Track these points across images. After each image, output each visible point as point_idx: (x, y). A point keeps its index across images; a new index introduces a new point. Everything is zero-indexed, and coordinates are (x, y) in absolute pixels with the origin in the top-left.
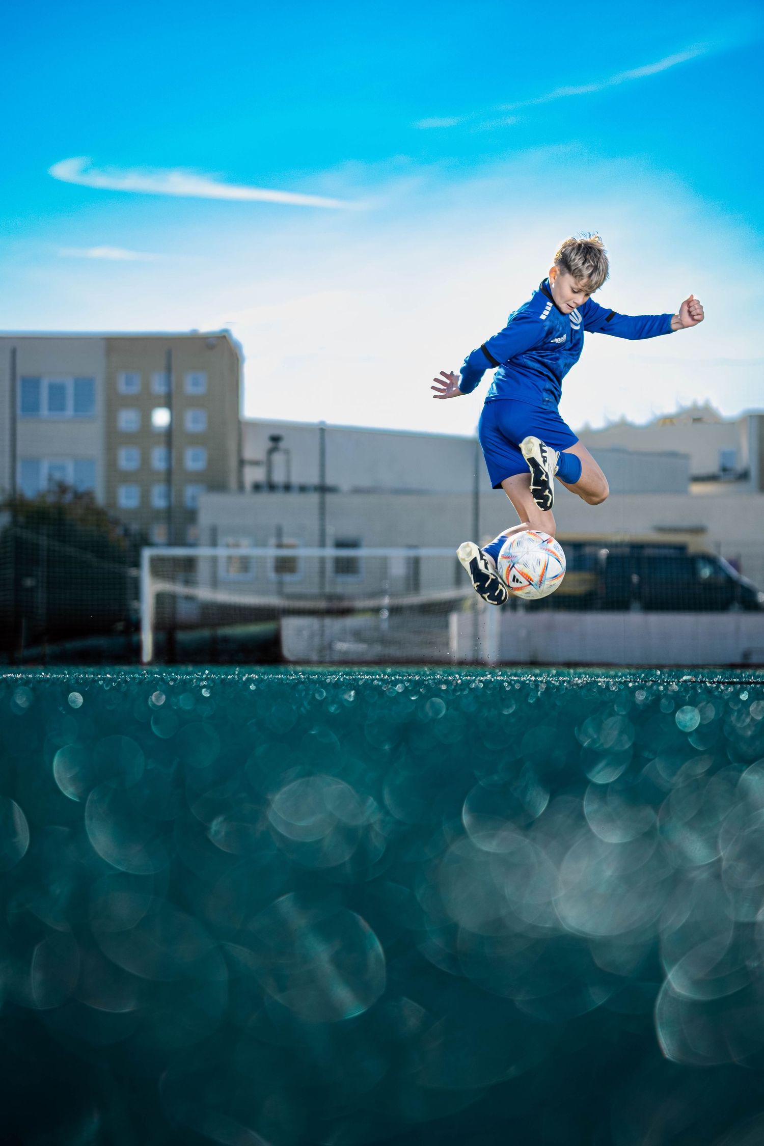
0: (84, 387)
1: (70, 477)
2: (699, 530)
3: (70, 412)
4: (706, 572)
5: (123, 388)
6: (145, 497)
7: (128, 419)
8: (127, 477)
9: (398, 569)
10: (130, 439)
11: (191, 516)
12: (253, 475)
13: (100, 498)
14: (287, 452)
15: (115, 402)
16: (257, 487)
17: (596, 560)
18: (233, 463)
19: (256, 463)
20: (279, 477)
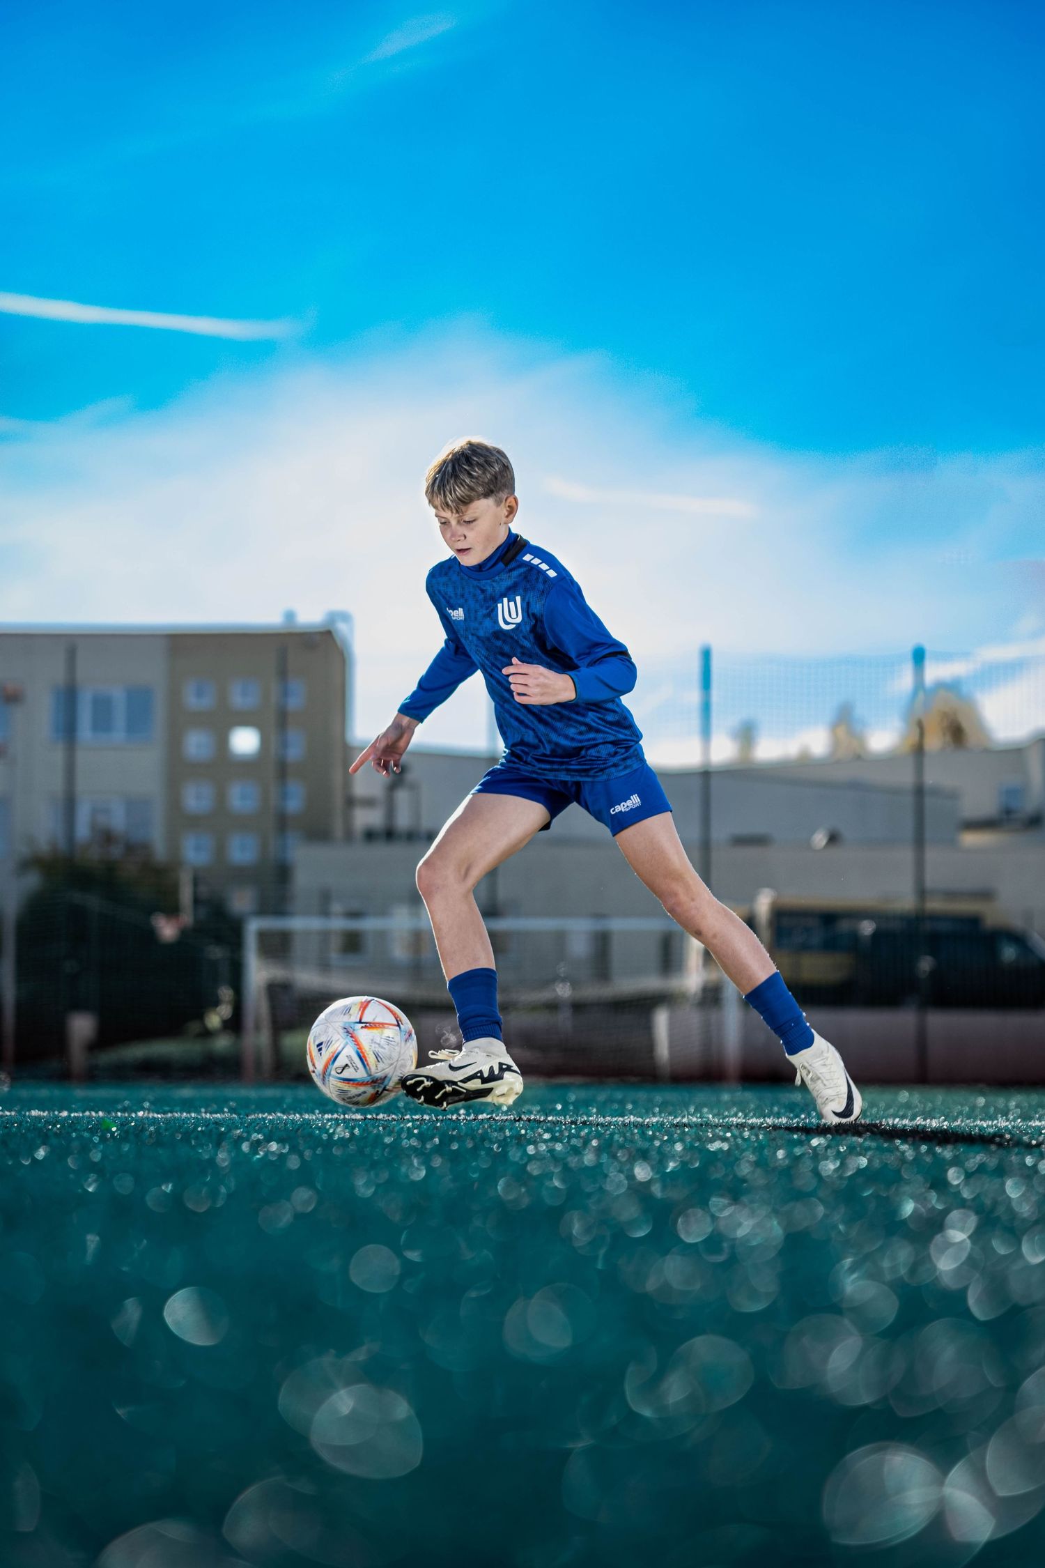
0: (139, 701)
1: (118, 821)
2: (986, 895)
3: (119, 735)
4: (1009, 953)
5: (193, 700)
6: (220, 850)
7: (196, 744)
8: (194, 822)
9: (580, 947)
10: (198, 770)
11: (283, 873)
12: (366, 818)
13: (160, 851)
14: (414, 787)
15: (178, 723)
16: (370, 835)
17: (855, 937)
18: (338, 801)
19: (369, 803)
20: (403, 821)
